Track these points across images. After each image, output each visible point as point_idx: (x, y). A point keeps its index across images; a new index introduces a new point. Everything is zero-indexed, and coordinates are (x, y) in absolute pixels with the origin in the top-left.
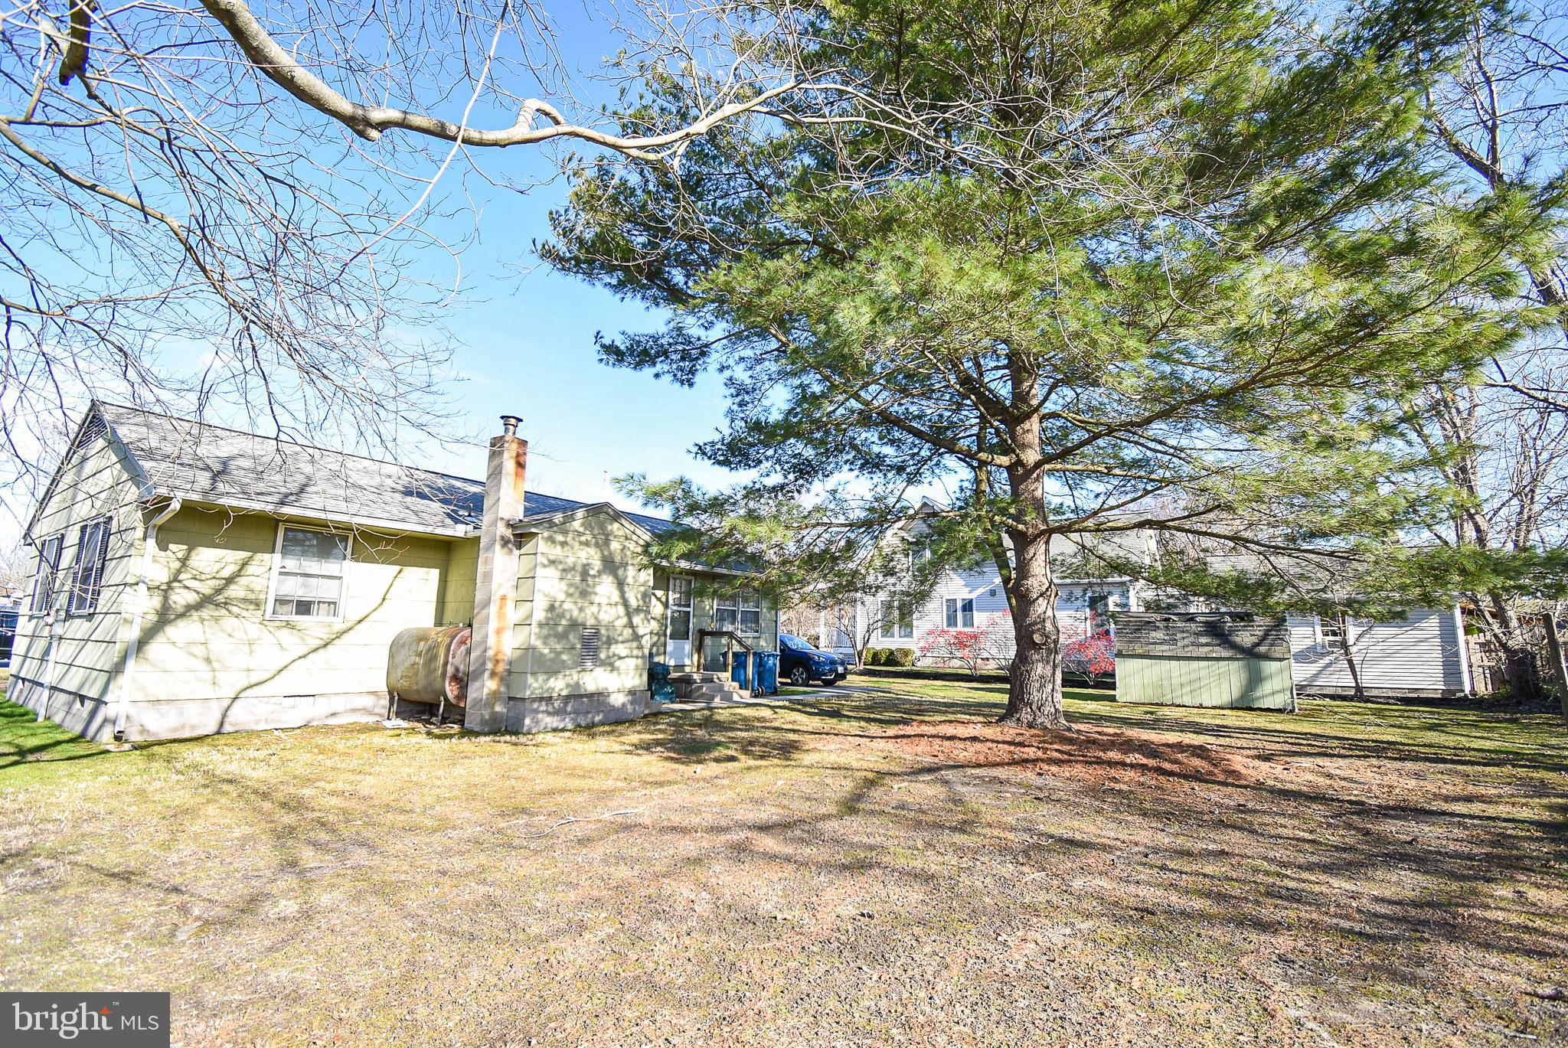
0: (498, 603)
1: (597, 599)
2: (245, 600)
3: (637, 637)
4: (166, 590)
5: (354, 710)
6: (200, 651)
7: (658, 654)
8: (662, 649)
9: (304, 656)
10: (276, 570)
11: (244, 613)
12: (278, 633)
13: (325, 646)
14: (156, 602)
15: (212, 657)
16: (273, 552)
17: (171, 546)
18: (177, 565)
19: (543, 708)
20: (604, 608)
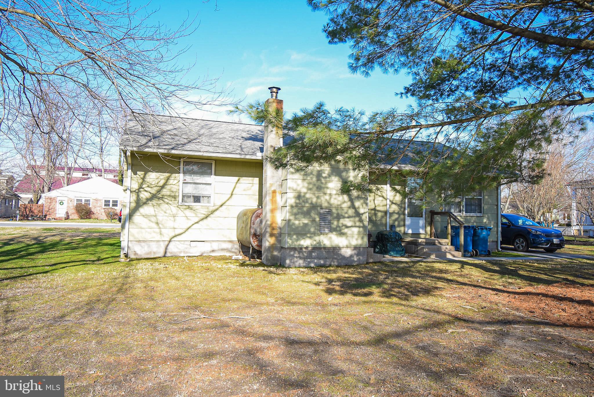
0: (271, 195)
1: (328, 191)
2: (170, 196)
3: (358, 214)
4: (138, 192)
5: (223, 250)
6: (154, 219)
7: (399, 226)
8: (402, 223)
9: (197, 223)
10: (181, 182)
11: (170, 202)
12: (185, 211)
13: (206, 217)
14: (134, 197)
15: (159, 222)
16: (179, 173)
17: (138, 172)
18: (141, 181)
19: (296, 255)
20: (334, 197)
